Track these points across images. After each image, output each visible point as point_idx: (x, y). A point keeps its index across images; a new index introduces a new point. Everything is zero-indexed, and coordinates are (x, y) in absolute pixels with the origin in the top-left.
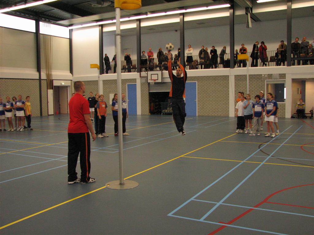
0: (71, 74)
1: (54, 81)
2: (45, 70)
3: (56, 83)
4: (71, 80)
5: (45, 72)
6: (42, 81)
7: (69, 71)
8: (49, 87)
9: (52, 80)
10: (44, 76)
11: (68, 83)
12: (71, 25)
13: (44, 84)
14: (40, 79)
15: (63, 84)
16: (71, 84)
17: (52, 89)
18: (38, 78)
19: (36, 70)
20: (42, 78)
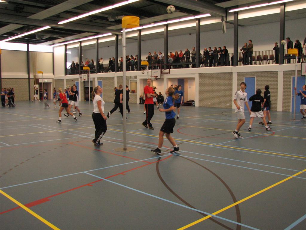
0: (53, 75)
1: (39, 79)
2: (33, 73)
3: (40, 81)
4: (53, 79)
5: (33, 74)
6: (30, 80)
7: (52, 73)
8: (36, 83)
9: (38, 79)
10: (32, 76)
11: (51, 81)
12: (53, 44)
13: (32, 82)
14: (29, 79)
15: (46, 81)
16: (53, 81)
17: (38, 84)
18: (28, 78)
19: (27, 73)
20: (30, 78)
